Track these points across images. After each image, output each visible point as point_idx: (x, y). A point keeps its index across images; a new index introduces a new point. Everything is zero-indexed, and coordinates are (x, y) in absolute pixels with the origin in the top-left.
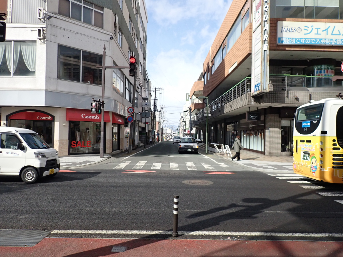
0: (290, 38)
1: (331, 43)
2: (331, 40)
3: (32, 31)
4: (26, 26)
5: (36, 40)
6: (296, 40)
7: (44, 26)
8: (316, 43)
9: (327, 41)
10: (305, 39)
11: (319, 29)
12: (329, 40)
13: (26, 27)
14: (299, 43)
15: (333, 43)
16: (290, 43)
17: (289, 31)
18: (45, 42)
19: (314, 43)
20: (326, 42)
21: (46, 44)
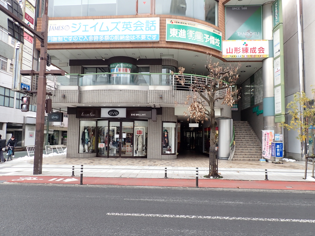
0: (58, 37)
1: (99, 39)
2: (99, 36)
6: (63, 38)
8: (84, 40)
9: (95, 38)
10: (72, 36)
11: (86, 26)
12: (97, 36)
14: (66, 40)
15: (101, 39)
16: (58, 41)
17: (57, 29)
19: (82, 40)
20: (93, 39)
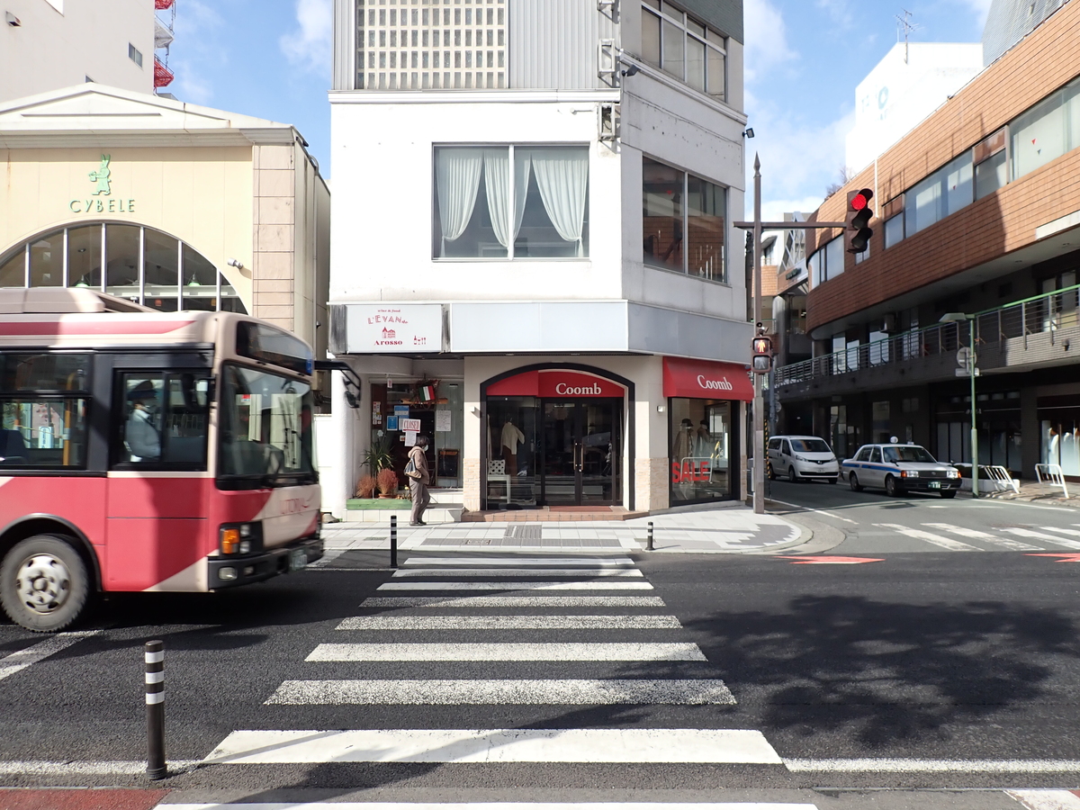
3: (575, 112)
4: (555, 99)
5: (589, 143)
7: (616, 96)
13: (557, 102)
18: (619, 149)
21: (619, 156)
